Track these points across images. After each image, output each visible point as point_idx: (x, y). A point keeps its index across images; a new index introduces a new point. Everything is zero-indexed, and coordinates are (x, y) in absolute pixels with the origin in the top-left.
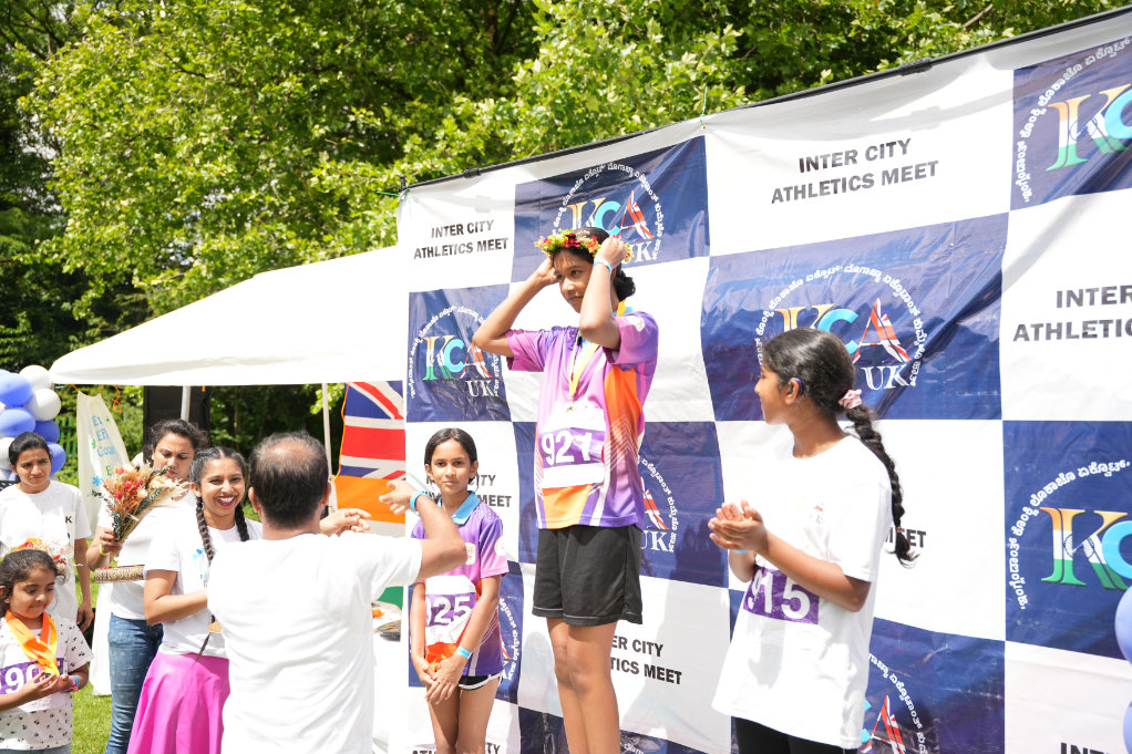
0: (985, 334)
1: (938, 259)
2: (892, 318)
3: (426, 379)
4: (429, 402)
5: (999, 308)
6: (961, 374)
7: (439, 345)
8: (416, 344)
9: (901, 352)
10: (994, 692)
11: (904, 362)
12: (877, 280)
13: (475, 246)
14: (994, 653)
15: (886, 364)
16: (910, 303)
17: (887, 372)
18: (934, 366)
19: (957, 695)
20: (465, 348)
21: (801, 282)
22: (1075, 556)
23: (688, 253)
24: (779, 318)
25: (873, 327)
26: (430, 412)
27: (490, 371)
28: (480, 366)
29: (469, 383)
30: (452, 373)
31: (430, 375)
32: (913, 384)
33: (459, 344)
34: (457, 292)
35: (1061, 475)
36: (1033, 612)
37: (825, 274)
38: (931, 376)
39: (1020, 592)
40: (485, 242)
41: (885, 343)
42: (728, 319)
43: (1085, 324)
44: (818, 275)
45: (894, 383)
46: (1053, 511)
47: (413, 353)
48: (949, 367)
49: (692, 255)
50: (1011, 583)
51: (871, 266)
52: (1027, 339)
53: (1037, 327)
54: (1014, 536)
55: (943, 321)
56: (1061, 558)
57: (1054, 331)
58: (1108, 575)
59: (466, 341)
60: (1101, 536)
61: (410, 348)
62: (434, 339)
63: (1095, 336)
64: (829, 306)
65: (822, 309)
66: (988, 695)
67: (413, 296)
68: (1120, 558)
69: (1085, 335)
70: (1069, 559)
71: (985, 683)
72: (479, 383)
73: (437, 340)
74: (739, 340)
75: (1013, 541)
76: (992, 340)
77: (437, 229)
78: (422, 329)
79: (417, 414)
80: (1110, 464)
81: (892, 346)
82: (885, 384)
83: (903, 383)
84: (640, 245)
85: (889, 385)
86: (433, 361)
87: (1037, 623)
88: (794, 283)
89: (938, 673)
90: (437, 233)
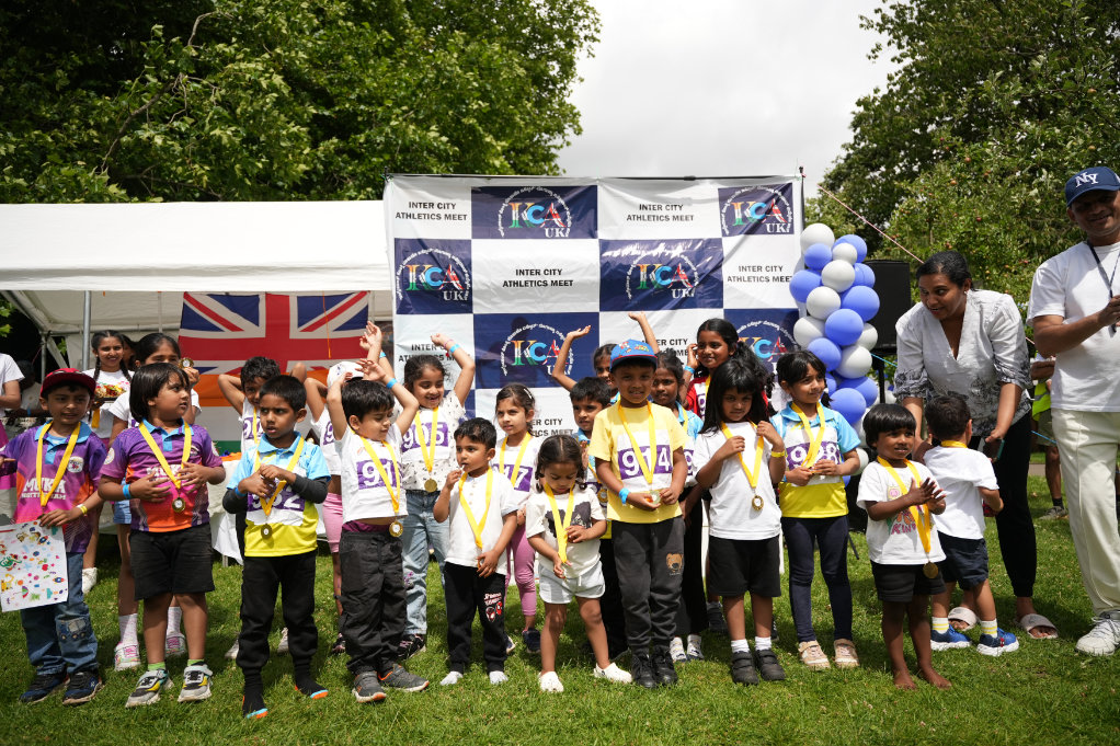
2: (685, 271)
7: (419, 271)
8: (401, 269)
9: (689, 284)
11: (689, 288)
13: (443, 216)
15: (682, 288)
16: (692, 266)
17: (682, 291)
20: (443, 273)
24: (637, 269)
25: (678, 274)
27: (464, 286)
28: (456, 283)
29: (445, 293)
30: (432, 287)
31: (412, 288)
32: (692, 295)
33: (438, 270)
40: (450, 215)
45: (685, 295)
47: (399, 273)
52: (731, 281)
53: (734, 277)
57: (739, 279)
59: (444, 269)
60: (754, 345)
61: (396, 271)
62: (415, 267)
63: (751, 281)
69: (748, 281)
72: (453, 292)
73: (417, 268)
78: (405, 260)
80: (757, 322)
81: (685, 281)
82: (681, 296)
83: (688, 295)
84: (557, 229)
85: (683, 296)
86: (415, 279)
90: (412, 205)
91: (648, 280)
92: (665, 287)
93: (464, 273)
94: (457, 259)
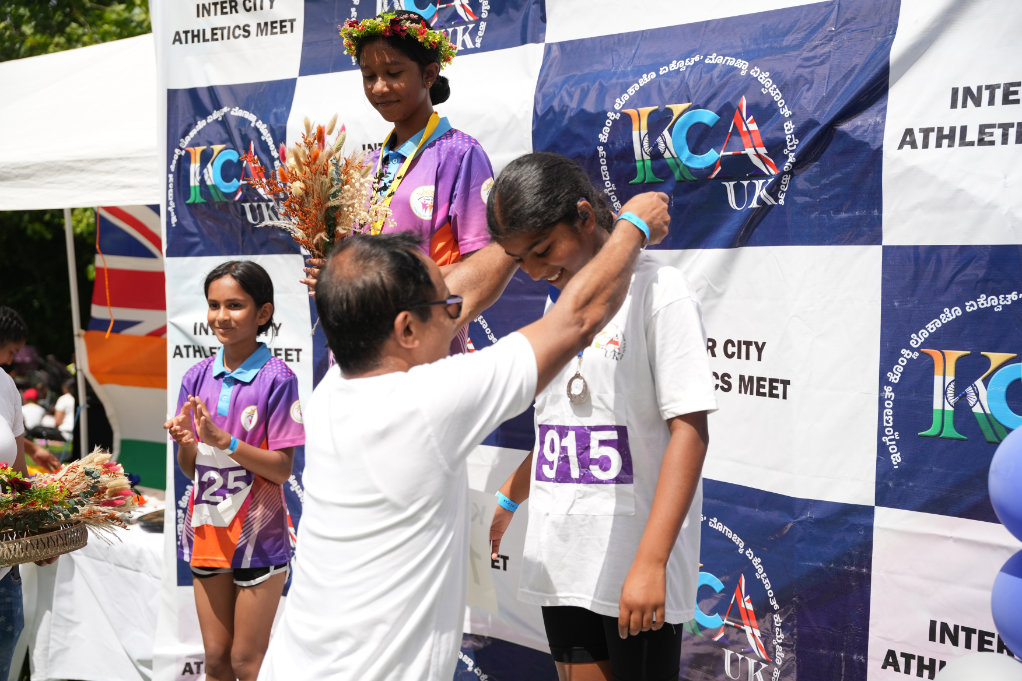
0: (867, 140)
1: (816, 47)
2: (759, 122)
3: (188, 202)
4: (194, 230)
5: (885, 108)
6: (837, 190)
7: (206, 158)
8: (176, 157)
9: (769, 163)
10: (860, 565)
11: (771, 176)
12: (743, 73)
13: (253, 29)
14: (863, 521)
15: (751, 178)
16: (781, 103)
17: (752, 187)
18: (806, 180)
19: (819, 570)
20: (240, 162)
21: (653, 75)
22: (956, 406)
23: (519, 38)
24: (625, 122)
25: (737, 132)
26: (196, 244)
29: (247, 206)
30: (226, 195)
31: (195, 197)
32: (782, 202)
33: (233, 156)
34: (231, 89)
35: (946, 310)
36: (905, 472)
37: (681, 65)
38: (803, 193)
39: (893, 448)
40: (266, 24)
41: (750, 151)
42: (565, 122)
43: (982, 129)
44: (673, 66)
45: (760, 200)
46: (935, 354)
47: (173, 168)
48: (824, 181)
49: (524, 42)
50: (884, 439)
51: (737, 56)
52: (914, 145)
53: (926, 132)
54: (889, 384)
55: (817, 124)
56: (941, 408)
57: (946, 137)
58: (992, 426)
59: (242, 152)
60: (986, 382)
61: (169, 162)
62: (199, 149)
63: (992, 143)
64: (686, 105)
65: (677, 108)
66: (853, 568)
67: (172, 95)
68: (1007, 407)
69: (981, 142)
70: (949, 408)
71: (850, 556)
72: (259, 206)
73: (203, 153)
74: (579, 148)
75: (888, 390)
76: (876, 147)
77: (204, 5)
78: (184, 137)
79: (181, 247)
80: (1001, 297)
81: (758, 155)
82: (750, 202)
83: (771, 201)
84: (460, 29)
85: (754, 204)
86: (198, 178)
87: (911, 484)
88: (645, 76)
89: (798, 546)
90: (203, 10)
91: (656, 155)
92: (703, 175)
93: (272, 160)
94: (263, 128)
